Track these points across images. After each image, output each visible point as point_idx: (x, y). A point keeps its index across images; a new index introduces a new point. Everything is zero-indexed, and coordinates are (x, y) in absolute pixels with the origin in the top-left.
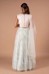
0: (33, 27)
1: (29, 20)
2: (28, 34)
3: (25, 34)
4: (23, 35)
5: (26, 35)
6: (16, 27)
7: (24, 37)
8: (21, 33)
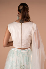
0: (39, 47)
1: (30, 33)
2: (28, 60)
3: (22, 61)
4: (18, 63)
5: (25, 64)
6: (5, 47)
7: (21, 67)
8: (14, 60)
